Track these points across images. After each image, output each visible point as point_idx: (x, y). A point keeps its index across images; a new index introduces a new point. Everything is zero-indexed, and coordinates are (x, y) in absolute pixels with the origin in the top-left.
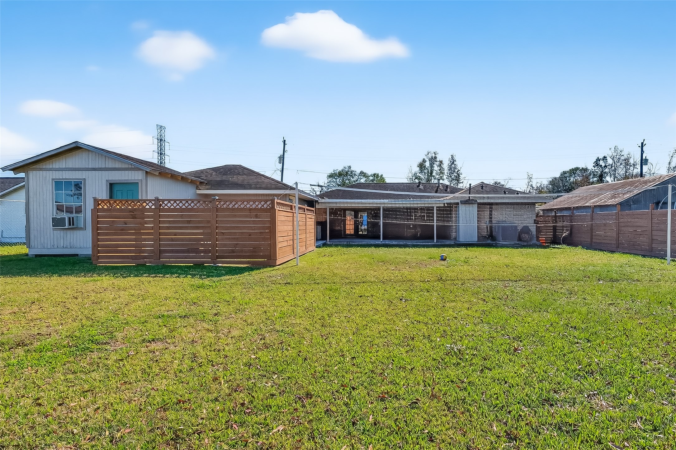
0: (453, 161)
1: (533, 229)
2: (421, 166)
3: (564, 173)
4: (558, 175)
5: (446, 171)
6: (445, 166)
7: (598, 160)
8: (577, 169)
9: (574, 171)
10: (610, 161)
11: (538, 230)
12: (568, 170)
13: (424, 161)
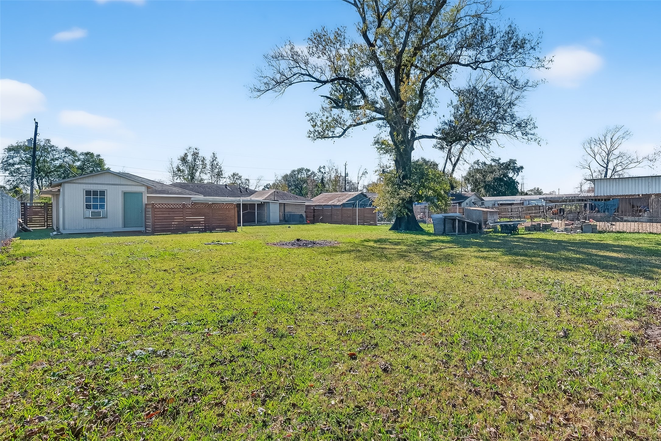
0: (214, 158)
1: (304, 215)
2: (184, 159)
3: (294, 171)
4: (289, 173)
5: (208, 167)
6: (208, 162)
7: (320, 168)
8: (302, 169)
9: (300, 171)
10: (327, 170)
11: (307, 217)
12: (296, 169)
13: (186, 155)
